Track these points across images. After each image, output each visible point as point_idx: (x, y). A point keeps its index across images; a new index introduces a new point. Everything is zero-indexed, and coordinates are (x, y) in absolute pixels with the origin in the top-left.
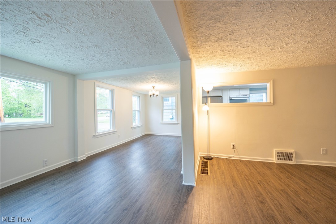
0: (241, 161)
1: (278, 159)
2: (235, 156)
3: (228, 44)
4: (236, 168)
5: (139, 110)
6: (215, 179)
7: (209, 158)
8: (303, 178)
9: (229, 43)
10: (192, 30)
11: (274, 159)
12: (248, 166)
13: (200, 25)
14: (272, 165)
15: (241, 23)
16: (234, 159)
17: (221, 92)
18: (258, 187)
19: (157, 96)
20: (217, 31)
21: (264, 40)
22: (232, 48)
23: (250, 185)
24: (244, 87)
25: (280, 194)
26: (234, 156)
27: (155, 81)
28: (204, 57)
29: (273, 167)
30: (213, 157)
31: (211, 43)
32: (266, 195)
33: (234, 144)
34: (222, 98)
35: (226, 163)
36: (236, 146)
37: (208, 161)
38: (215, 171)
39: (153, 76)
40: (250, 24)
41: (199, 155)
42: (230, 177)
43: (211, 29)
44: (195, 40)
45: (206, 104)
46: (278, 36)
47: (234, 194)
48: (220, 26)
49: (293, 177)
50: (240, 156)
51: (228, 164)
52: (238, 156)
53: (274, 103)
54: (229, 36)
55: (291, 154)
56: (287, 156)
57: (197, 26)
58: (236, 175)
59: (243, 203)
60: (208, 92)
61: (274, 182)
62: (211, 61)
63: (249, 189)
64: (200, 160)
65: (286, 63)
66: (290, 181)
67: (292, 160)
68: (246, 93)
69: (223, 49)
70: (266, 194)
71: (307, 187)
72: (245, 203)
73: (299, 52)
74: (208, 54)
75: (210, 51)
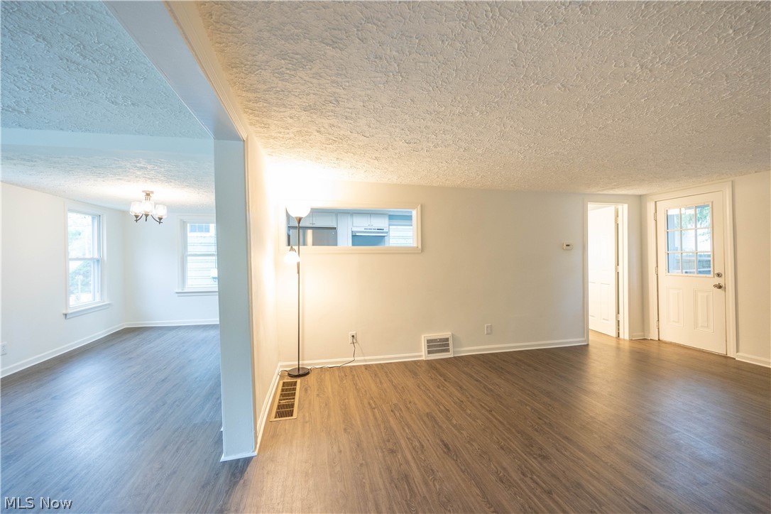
0: (367, 367)
1: (429, 352)
2: (356, 359)
3: (331, 122)
4: (356, 385)
5: (96, 256)
6: (308, 424)
7: (301, 373)
8: (460, 383)
9: (334, 121)
10: (236, 67)
11: (423, 353)
12: (379, 377)
13: (258, 63)
14: (418, 366)
15: (349, 86)
16: (354, 366)
17: (334, 218)
18: (391, 419)
19: (160, 219)
20: (302, 87)
21: (398, 130)
22: (342, 132)
23: (376, 418)
24: (379, 212)
25: (424, 422)
26: (352, 359)
27: (151, 179)
28: (283, 138)
29: (419, 369)
30: (309, 368)
31: (293, 111)
32: (401, 433)
33: (353, 333)
34: (336, 233)
35: (337, 378)
36: (359, 338)
37: (299, 381)
38: (310, 403)
39: (138, 162)
40: (369, 92)
41: (279, 370)
42: (341, 410)
43: (287, 80)
44: (251, 96)
45: (292, 249)
46: (420, 127)
47: (342, 449)
48: (307, 78)
49: (446, 383)
50: (366, 358)
51: (342, 380)
52: (362, 358)
53: (423, 250)
54: (331, 107)
55: (447, 340)
56: (440, 346)
57: (249, 63)
58: (352, 402)
59: (358, 465)
60: (300, 220)
61: (417, 402)
62: (302, 150)
63: (372, 430)
64: (278, 383)
65: (438, 177)
66: (442, 393)
67: (447, 350)
68: (381, 223)
69: (322, 129)
70: (402, 431)
71: (464, 399)
72: (361, 465)
73: (454, 163)
74: (292, 135)
75: (295, 129)
